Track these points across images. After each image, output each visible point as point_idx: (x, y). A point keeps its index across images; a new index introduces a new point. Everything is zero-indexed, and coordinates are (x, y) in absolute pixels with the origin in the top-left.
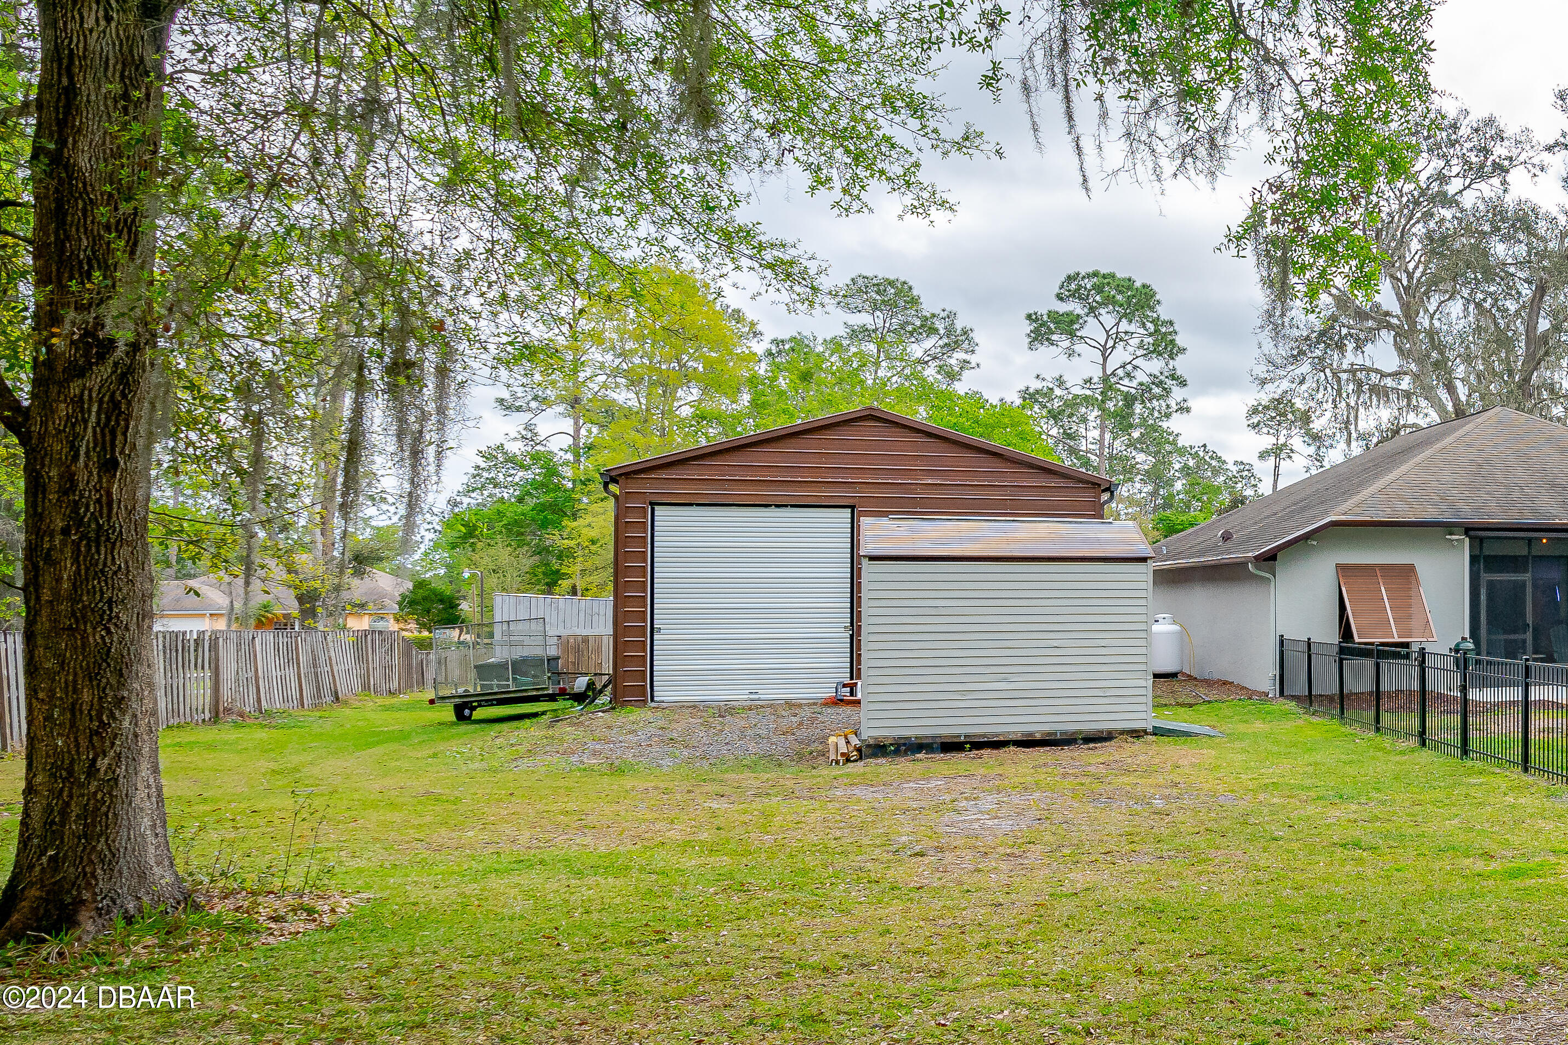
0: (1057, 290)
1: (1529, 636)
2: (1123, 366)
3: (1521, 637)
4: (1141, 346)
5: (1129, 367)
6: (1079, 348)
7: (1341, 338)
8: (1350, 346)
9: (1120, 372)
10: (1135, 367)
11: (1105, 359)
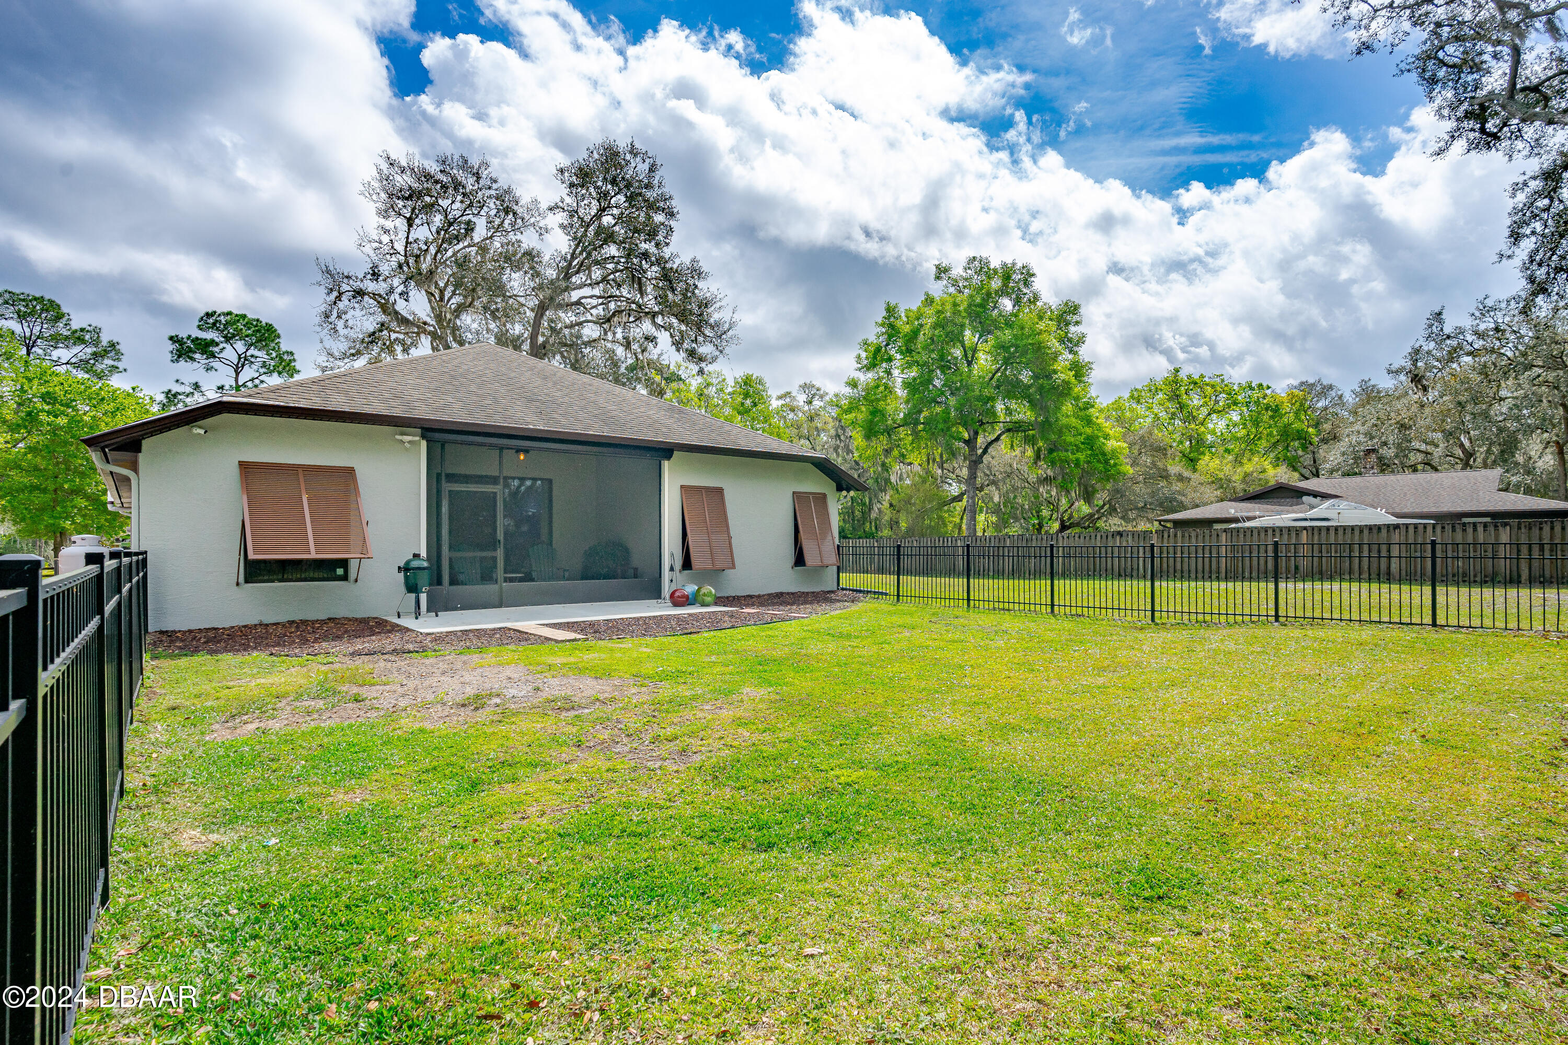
0: (197, 323)
1: (500, 554)
2: (252, 380)
3: (493, 554)
4: (264, 365)
5: (257, 381)
6: (216, 364)
7: (391, 343)
8: (399, 349)
9: (250, 384)
10: (262, 382)
11: (237, 374)
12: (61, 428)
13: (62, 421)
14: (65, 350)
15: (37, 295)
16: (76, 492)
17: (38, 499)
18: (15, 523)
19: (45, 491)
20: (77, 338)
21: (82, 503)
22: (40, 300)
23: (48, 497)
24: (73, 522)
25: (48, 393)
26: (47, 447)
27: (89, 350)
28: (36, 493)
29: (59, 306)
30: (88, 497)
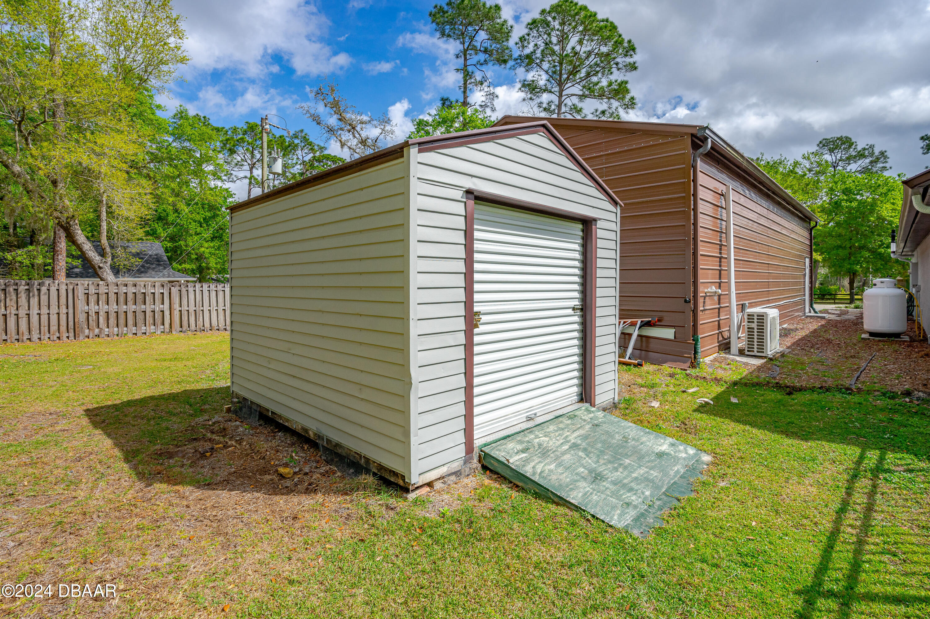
12: (854, 209)
13: (854, 204)
14: (854, 164)
15: (839, 136)
16: (861, 248)
17: (842, 253)
18: (830, 267)
19: (844, 248)
20: (861, 155)
21: (867, 254)
22: (840, 139)
23: (846, 252)
24: (861, 267)
25: (846, 188)
26: (846, 221)
27: (868, 161)
28: (840, 250)
29: (850, 139)
30: (869, 250)
